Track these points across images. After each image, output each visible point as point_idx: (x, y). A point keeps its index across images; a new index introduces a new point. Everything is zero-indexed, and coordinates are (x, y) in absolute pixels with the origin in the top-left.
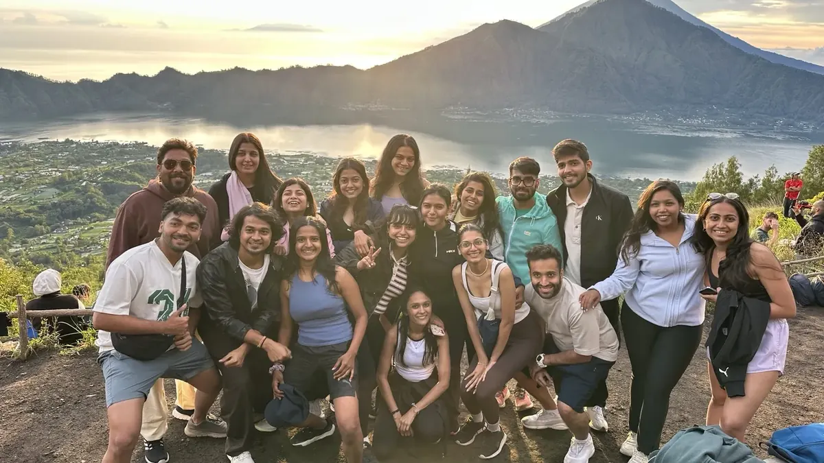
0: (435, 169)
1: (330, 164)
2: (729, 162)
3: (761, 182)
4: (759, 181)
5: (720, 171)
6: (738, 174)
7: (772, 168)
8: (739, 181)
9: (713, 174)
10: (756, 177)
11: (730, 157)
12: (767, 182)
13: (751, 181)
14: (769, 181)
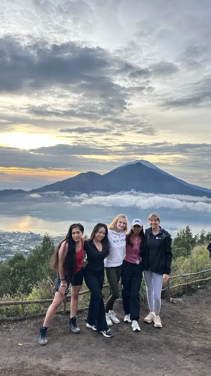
0: (61, 236)
1: (8, 235)
2: (186, 228)
3: (200, 236)
4: (199, 236)
5: (183, 232)
6: (191, 233)
7: (203, 230)
8: (191, 236)
9: (180, 233)
10: (198, 234)
11: (187, 225)
12: (202, 237)
13: (196, 236)
14: (203, 236)
